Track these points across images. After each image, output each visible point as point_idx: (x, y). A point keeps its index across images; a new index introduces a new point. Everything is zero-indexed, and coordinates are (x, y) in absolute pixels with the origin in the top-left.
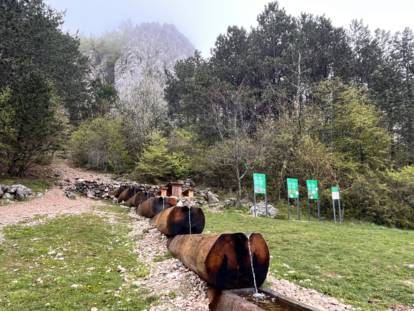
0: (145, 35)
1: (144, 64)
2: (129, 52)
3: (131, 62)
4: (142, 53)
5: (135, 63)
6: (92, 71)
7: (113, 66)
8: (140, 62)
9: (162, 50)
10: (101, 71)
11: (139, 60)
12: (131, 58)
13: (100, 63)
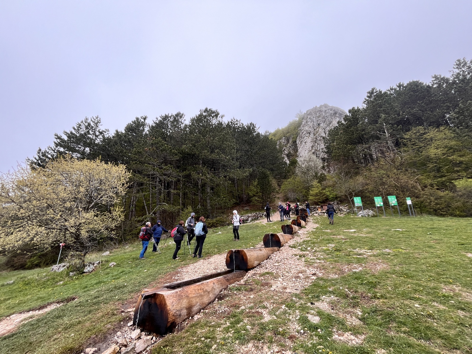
0: (309, 118)
1: (312, 135)
2: (302, 132)
3: (304, 137)
4: (310, 129)
5: (307, 137)
6: (286, 150)
7: (296, 142)
8: (309, 135)
9: (322, 122)
10: (290, 147)
11: (309, 134)
12: (304, 135)
13: (289, 142)
